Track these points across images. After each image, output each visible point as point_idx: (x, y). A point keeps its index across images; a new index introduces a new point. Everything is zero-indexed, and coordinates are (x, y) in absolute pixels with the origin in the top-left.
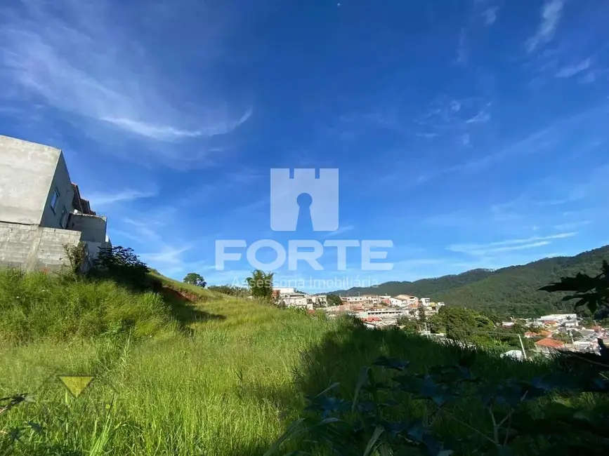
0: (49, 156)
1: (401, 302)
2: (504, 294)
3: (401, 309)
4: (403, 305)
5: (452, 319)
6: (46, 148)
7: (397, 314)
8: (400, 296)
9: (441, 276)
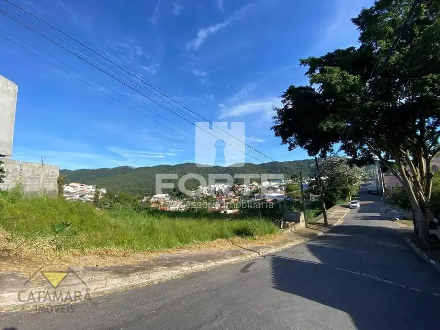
0: (12, 91)
1: (73, 189)
2: (137, 183)
3: (72, 194)
4: (74, 191)
5: (119, 200)
6: (9, 82)
7: (70, 198)
8: (73, 184)
9: (98, 168)
